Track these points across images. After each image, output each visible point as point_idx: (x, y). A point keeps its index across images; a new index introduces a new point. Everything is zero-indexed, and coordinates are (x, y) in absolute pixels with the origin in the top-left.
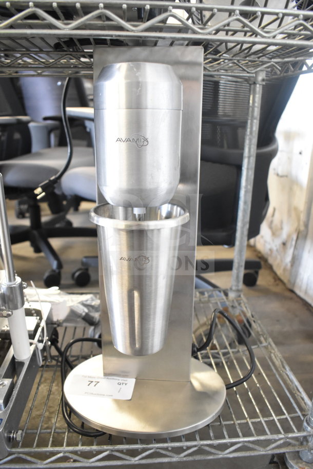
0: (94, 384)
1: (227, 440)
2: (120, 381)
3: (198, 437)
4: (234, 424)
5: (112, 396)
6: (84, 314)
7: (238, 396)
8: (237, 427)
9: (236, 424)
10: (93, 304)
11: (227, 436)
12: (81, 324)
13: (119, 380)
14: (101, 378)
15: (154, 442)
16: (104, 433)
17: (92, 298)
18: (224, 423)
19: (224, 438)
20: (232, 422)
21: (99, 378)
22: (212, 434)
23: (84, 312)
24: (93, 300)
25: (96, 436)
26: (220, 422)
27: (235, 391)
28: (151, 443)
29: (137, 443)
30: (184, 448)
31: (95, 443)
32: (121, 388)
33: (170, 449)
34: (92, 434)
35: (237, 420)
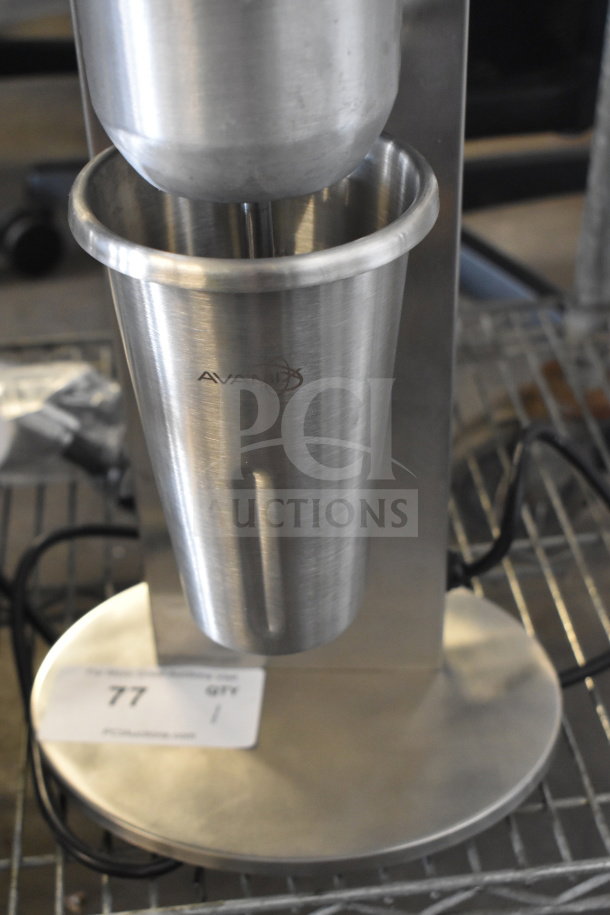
0: (128, 696)
1: (567, 868)
2: (216, 683)
3: (474, 860)
4: (588, 806)
5: (191, 736)
6: (67, 439)
7: (600, 709)
8: (599, 818)
9: (595, 807)
10: (97, 398)
11: (565, 853)
12: (60, 476)
13: (208, 677)
14: (152, 674)
15: (336, 880)
16: (178, 864)
17: (88, 378)
18: (555, 804)
19: (557, 859)
20: (582, 801)
21: (142, 674)
22: (517, 847)
23: (67, 429)
24: (92, 386)
25: (153, 876)
26: (544, 801)
27: (591, 693)
28: (330, 888)
29: (282, 890)
30: (433, 895)
31: (153, 898)
32: (218, 709)
33: (388, 901)
34: (142, 871)
35: (598, 791)
